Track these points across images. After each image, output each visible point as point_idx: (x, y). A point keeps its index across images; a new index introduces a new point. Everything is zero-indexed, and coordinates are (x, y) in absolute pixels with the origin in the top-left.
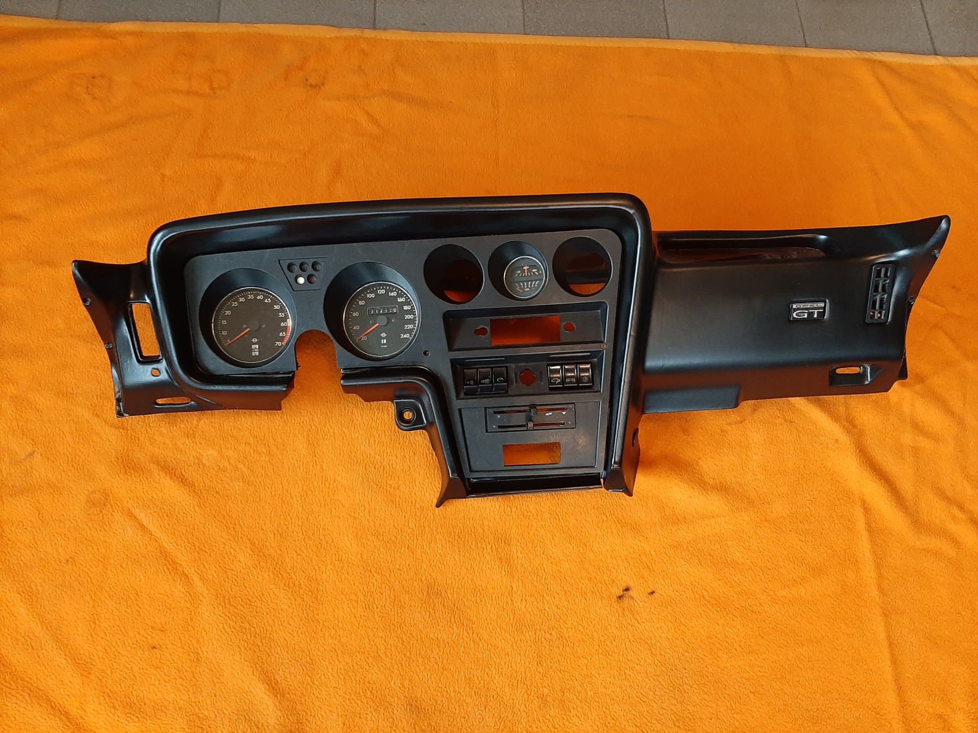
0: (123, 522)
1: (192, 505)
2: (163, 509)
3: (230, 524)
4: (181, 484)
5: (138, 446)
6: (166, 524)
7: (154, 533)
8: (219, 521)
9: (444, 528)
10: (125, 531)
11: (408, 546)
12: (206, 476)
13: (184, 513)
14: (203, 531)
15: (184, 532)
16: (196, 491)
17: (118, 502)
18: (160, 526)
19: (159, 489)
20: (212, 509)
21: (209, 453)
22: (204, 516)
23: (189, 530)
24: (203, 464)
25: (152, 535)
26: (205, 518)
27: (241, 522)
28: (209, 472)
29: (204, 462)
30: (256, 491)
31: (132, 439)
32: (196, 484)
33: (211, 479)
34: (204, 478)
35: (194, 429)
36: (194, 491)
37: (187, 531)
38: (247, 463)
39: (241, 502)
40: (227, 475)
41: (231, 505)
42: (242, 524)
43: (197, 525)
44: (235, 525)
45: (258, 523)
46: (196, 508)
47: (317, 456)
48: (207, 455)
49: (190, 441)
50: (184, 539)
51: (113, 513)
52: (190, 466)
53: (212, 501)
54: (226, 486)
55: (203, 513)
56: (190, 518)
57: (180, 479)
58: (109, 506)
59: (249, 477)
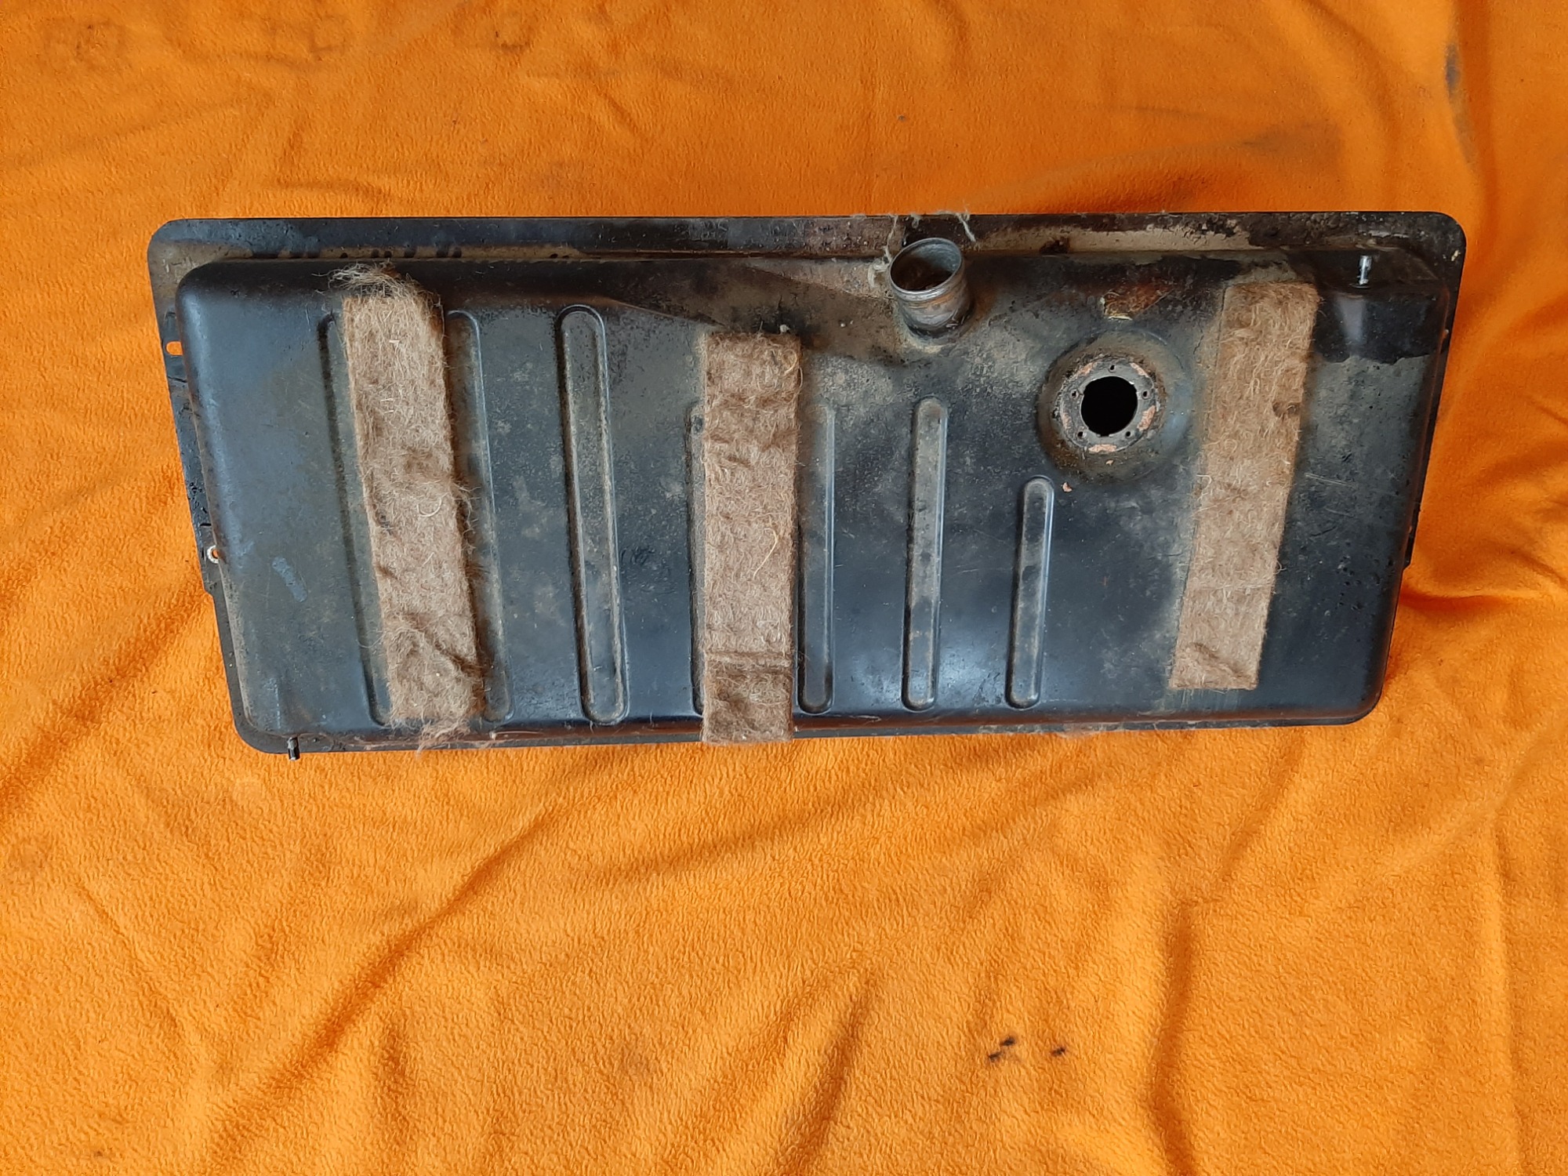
0: (66, 904)
1: (198, 881)
2: (144, 884)
3: (262, 927)
4: (185, 838)
5: (115, 754)
6: (147, 914)
7: (122, 930)
8: (243, 918)
9: (664, 931)
11: (591, 970)
12: (234, 825)
13: (183, 896)
14: (213, 935)
15: (178, 933)
16: (210, 854)
17: (64, 864)
18: (136, 917)
20: (235, 892)
21: (246, 780)
22: (218, 905)
23: (187, 931)
24: (232, 801)
25: (118, 932)
26: (221, 910)
27: (284, 924)
28: (242, 818)
29: (234, 798)
30: (324, 866)
31: (105, 741)
32: (213, 842)
33: (241, 832)
34: (230, 830)
35: (223, 729)
36: (207, 855)
37: (183, 931)
39: (290, 884)
40: (275, 829)
42: (287, 929)
43: (204, 922)
44: (274, 930)
45: (318, 930)
46: (206, 886)
48: (243, 785)
49: (213, 753)
50: (175, 948)
51: (51, 885)
52: (208, 803)
53: (238, 878)
54: (269, 850)
55: (217, 900)
56: (192, 908)
57: (184, 829)
58: (47, 869)
59: (313, 837)
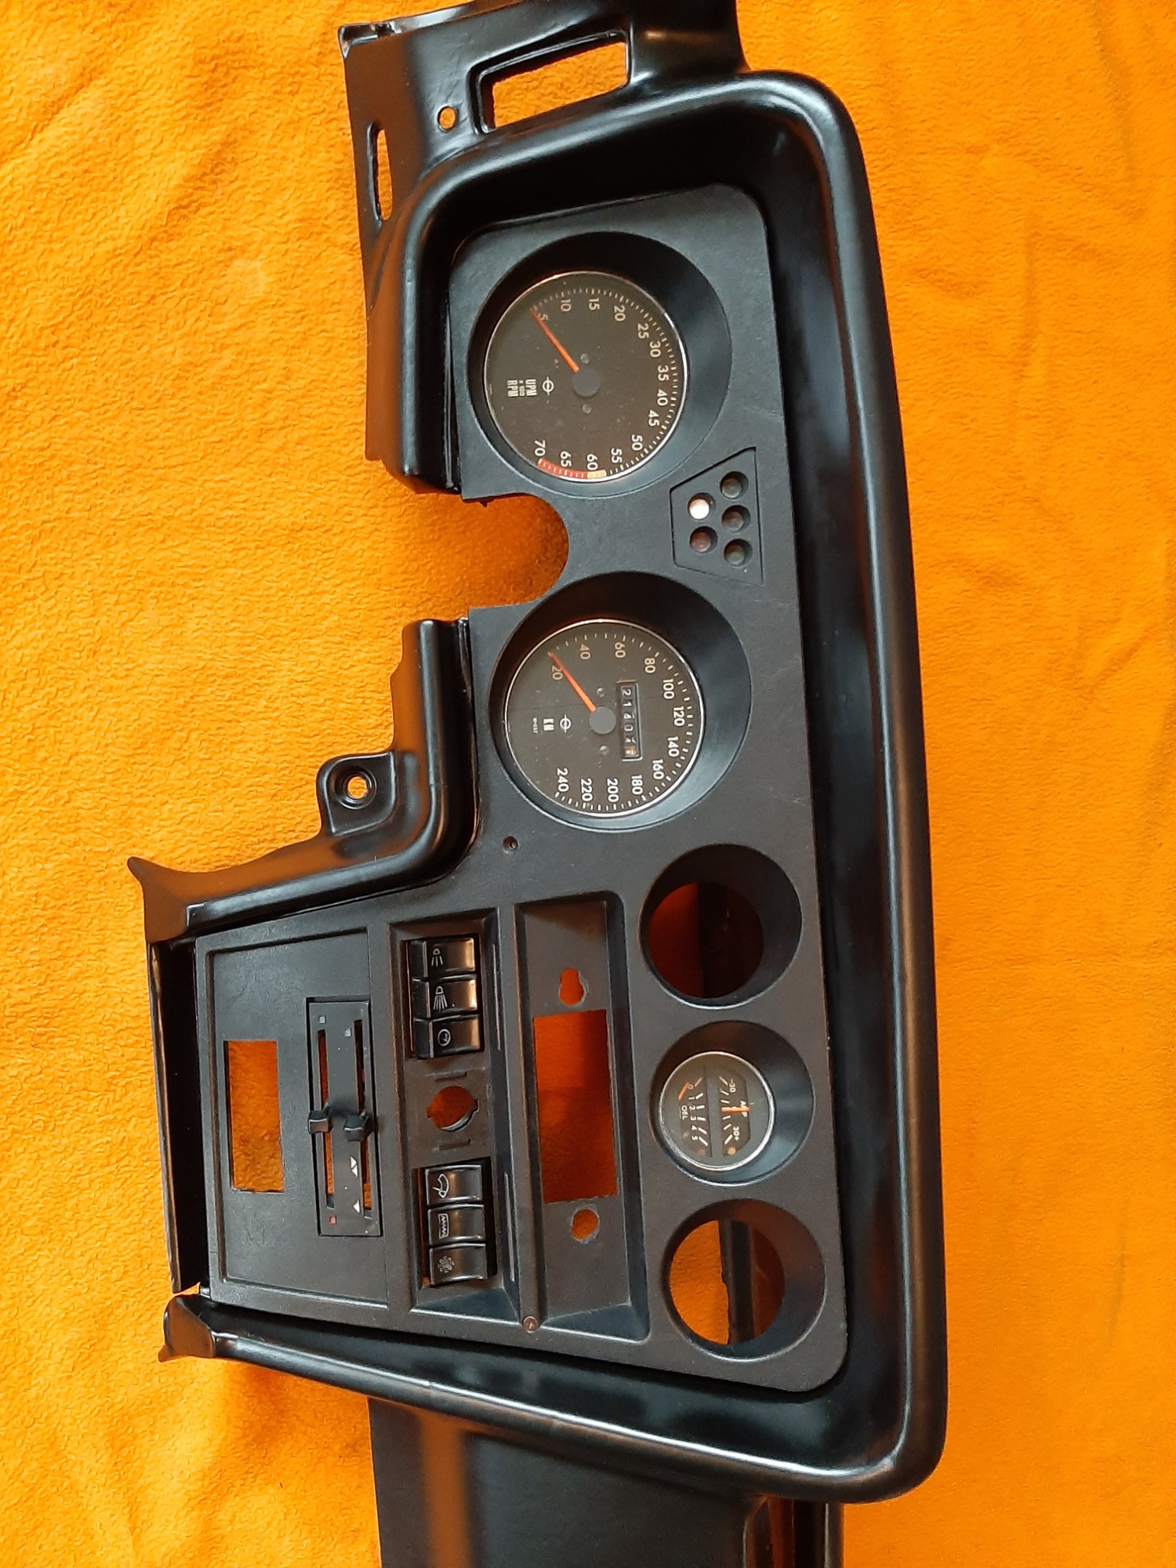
10: (41, 61)
19: (159, 150)
38: (236, 372)
41: (120, 336)
47: (260, 552)
